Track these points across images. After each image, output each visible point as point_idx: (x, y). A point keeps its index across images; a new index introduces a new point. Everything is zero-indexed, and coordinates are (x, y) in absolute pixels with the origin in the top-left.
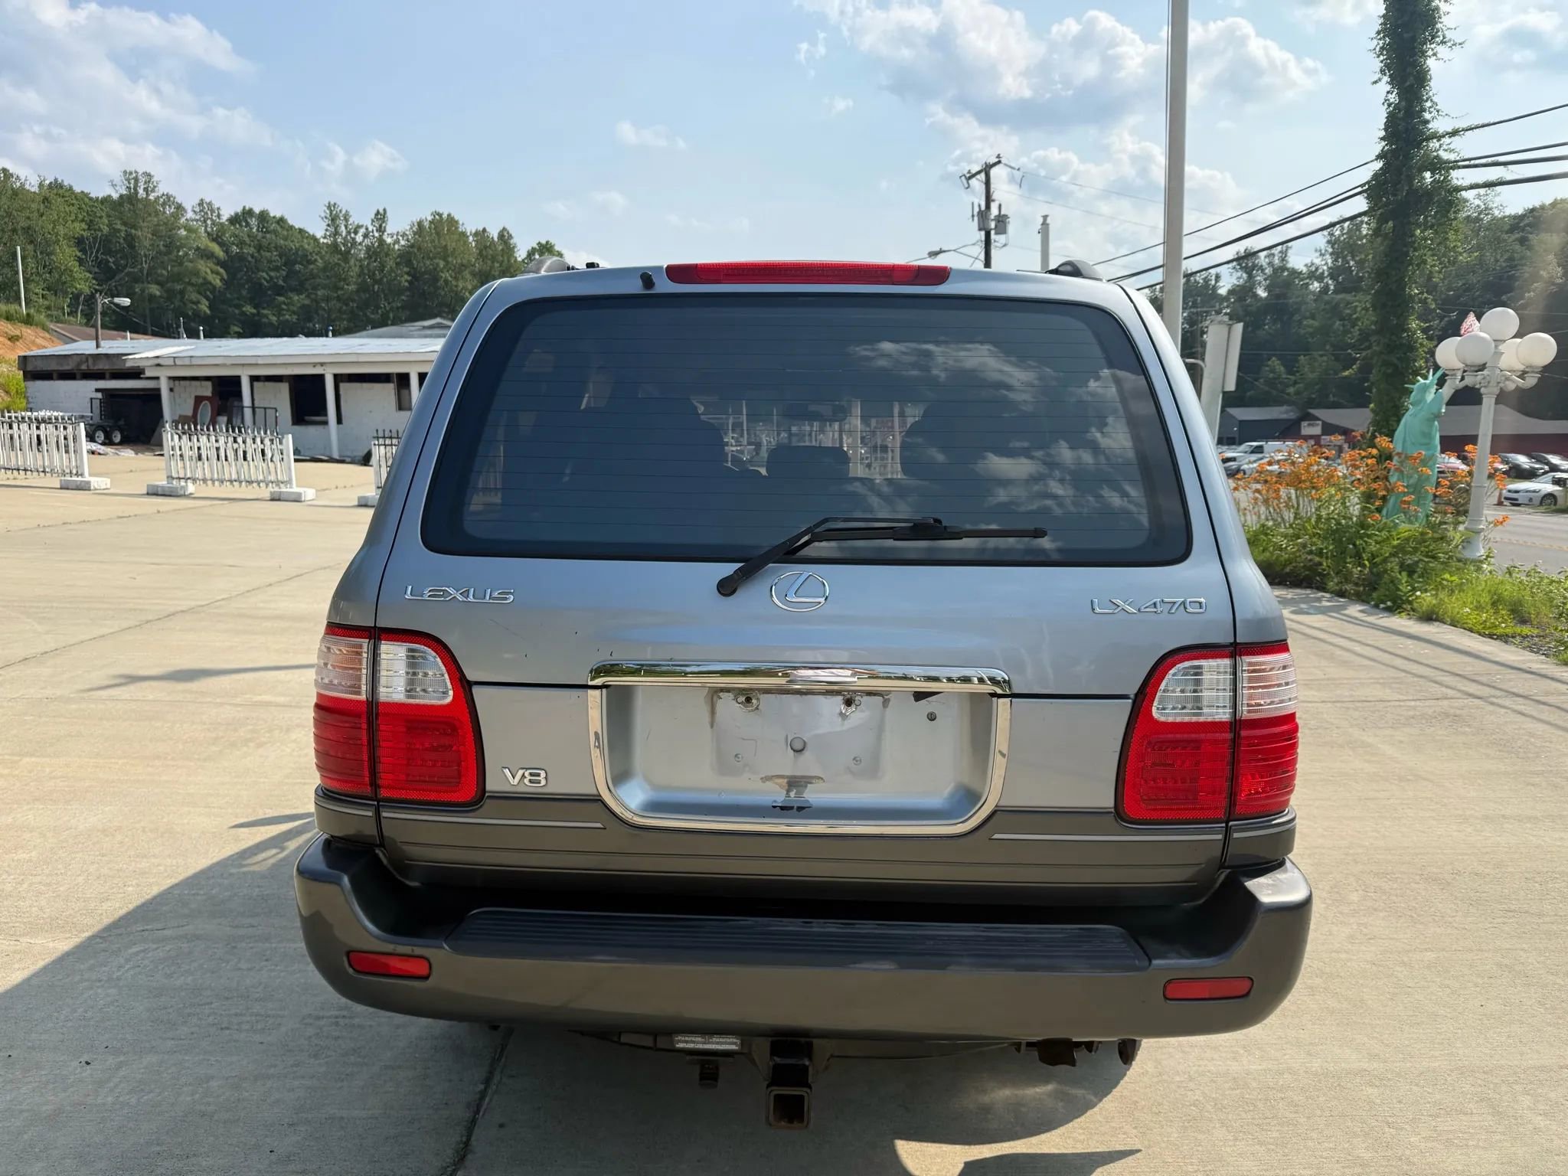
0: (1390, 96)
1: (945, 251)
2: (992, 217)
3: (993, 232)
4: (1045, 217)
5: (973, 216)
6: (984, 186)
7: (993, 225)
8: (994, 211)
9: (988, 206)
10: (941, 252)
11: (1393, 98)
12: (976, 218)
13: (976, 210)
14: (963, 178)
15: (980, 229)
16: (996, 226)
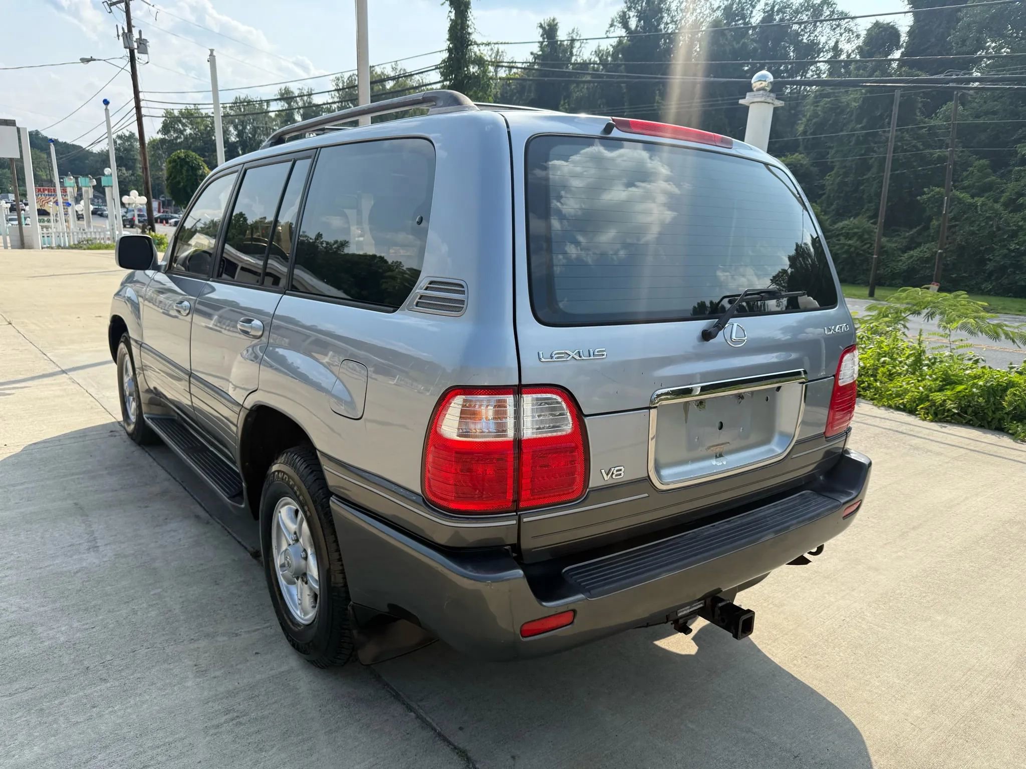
0: (450, 14)
1: (95, 60)
2: (134, 39)
3: (136, 51)
4: (212, 51)
5: (118, 36)
6: (124, 14)
7: (135, 45)
8: (136, 35)
9: (130, 30)
10: (92, 59)
11: (453, 16)
12: (121, 38)
13: (121, 32)
14: (105, 4)
15: (126, 47)
16: (138, 47)
